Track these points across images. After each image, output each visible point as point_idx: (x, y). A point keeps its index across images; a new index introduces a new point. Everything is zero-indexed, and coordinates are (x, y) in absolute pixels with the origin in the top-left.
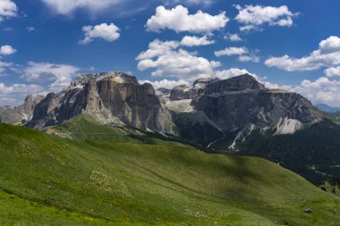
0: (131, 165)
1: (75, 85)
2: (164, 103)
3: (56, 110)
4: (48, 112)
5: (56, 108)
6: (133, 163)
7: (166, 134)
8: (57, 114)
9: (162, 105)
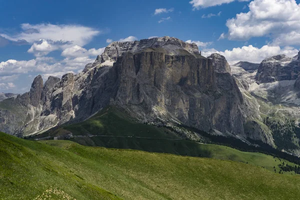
0: (135, 186)
1: (103, 61)
2: (246, 87)
3: (75, 99)
4: (64, 103)
5: (75, 97)
6: (141, 183)
7: (248, 139)
8: (77, 107)
9: (242, 90)
